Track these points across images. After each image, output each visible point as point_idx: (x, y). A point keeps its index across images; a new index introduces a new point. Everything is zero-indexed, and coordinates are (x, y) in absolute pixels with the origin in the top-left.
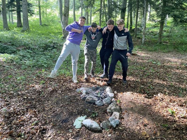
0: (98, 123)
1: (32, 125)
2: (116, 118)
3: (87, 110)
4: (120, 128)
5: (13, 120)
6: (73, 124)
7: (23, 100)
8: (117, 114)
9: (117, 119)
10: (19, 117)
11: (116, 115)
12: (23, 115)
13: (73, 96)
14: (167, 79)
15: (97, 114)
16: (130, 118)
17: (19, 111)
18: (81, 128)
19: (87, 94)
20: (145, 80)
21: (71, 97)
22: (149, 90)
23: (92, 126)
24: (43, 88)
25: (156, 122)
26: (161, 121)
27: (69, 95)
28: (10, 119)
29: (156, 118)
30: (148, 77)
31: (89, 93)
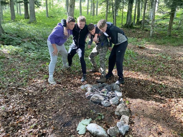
1: (31, 127)
2: (125, 123)
3: (92, 111)
4: (131, 136)
5: (10, 121)
6: (76, 128)
7: (24, 97)
9: (126, 125)
10: (17, 117)
11: (125, 118)
12: (22, 115)
13: (77, 94)
14: (180, 76)
15: (103, 117)
17: (18, 110)
18: (85, 134)
19: (92, 92)
20: (156, 77)
21: (75, 94)
22: (161, 89)
23: (97, 132)
25: (172, 130)
26: (178, 129)
27: (73, 93)
28: (7, 119)
29: (172, 125)
30: (159, 74)
31: (94, 91)
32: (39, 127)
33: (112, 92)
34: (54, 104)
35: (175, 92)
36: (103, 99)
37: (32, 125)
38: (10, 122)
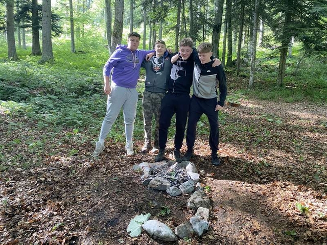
0: (171, 227)
1: (53, 229)
2: (203, 218)
3: (151, 203)
4: (211, 237)
5: (19, 219)
6: (126, 228)
7: (38, 185)
8: (205, 211)
9: (205, 221)
10: (30, 214)
11: (202, 212)
12: (36, 211)
13: (128, 178)
14: (293, 149)
15: (170, 211)
16: (229, 219)
17: (31, 204)
18: (141, 236)
19: (152, 174)
20: (255, 150)
21: (123, 179)
22: (261, 169)
23: (159, 232)
24: (74, 162)
25: (273, 227)
26: (283, 225)
27: (120, 176)
28: (14, 217)
29: (275, 220)
30: (260, 146)
31: (155, 173)
32: (66, 228)
33: (184, 174)
34: (88, 194)
35: (283, 172)
36: (169, 184)
37: (54, 225)
38: (18, 222)
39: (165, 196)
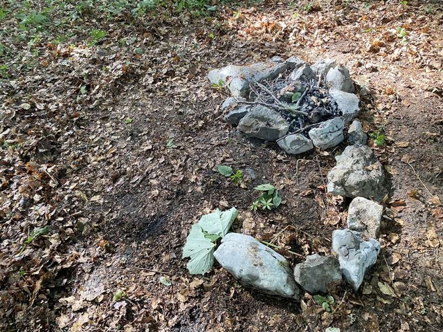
0: (284, 253)
2: (365, 228)
4: (385, 289)
7: (18, 119)
8: (373, 210)
31: (253, 94)
32: (53, 241)
33: (322, 97)
34: (113, 143)
36: (283, 126)
37: (31, 230)
39: (273, 152)
